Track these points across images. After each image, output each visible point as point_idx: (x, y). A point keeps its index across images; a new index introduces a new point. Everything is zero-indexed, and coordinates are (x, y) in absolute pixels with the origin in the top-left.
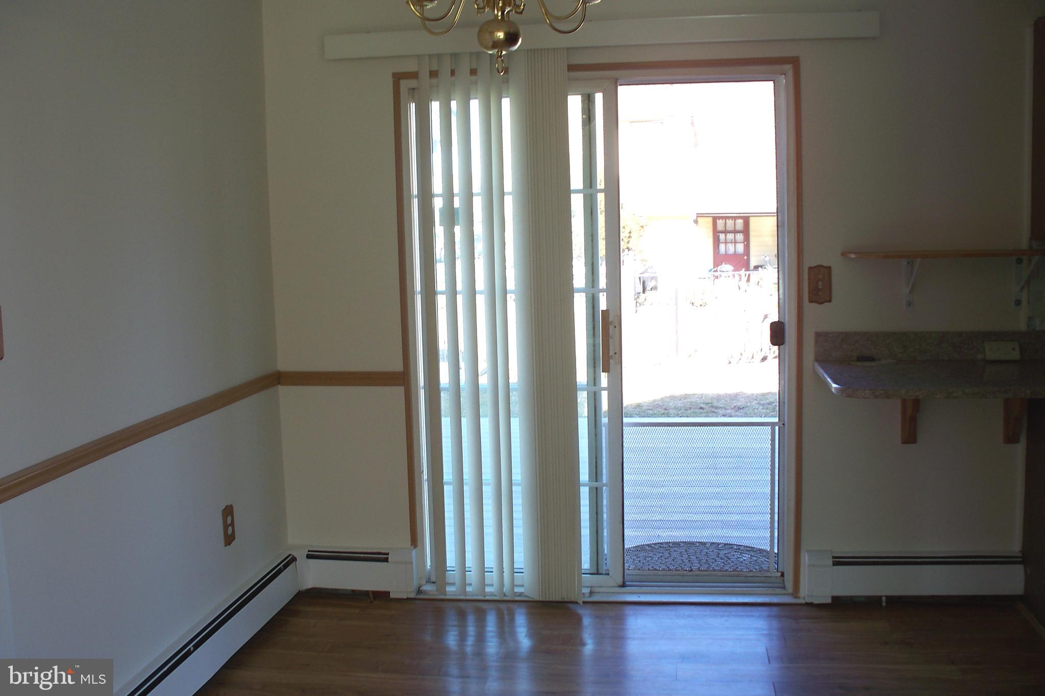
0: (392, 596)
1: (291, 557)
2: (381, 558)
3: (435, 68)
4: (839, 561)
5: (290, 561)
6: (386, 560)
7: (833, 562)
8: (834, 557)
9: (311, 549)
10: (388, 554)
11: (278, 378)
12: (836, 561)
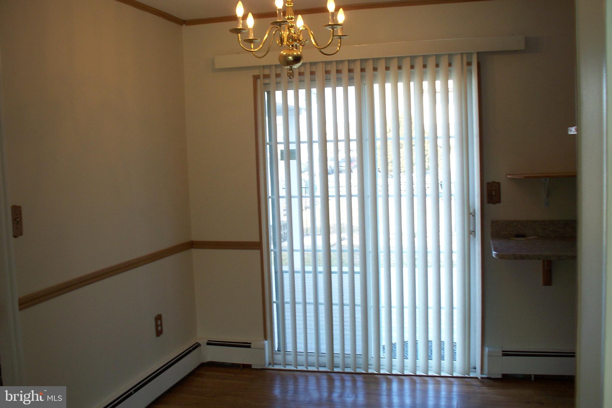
0: (253, 367)
1: (198, 344)
2: (247, 345)
3: (278, 72)
4: (506, 354)
5: (197, 346)
6: (249, 347)
7: (503, 354)
8: (503, 351)
9: (209, 340)
10: (250, 343)
11: (192, 245)
12: (504, 353)
